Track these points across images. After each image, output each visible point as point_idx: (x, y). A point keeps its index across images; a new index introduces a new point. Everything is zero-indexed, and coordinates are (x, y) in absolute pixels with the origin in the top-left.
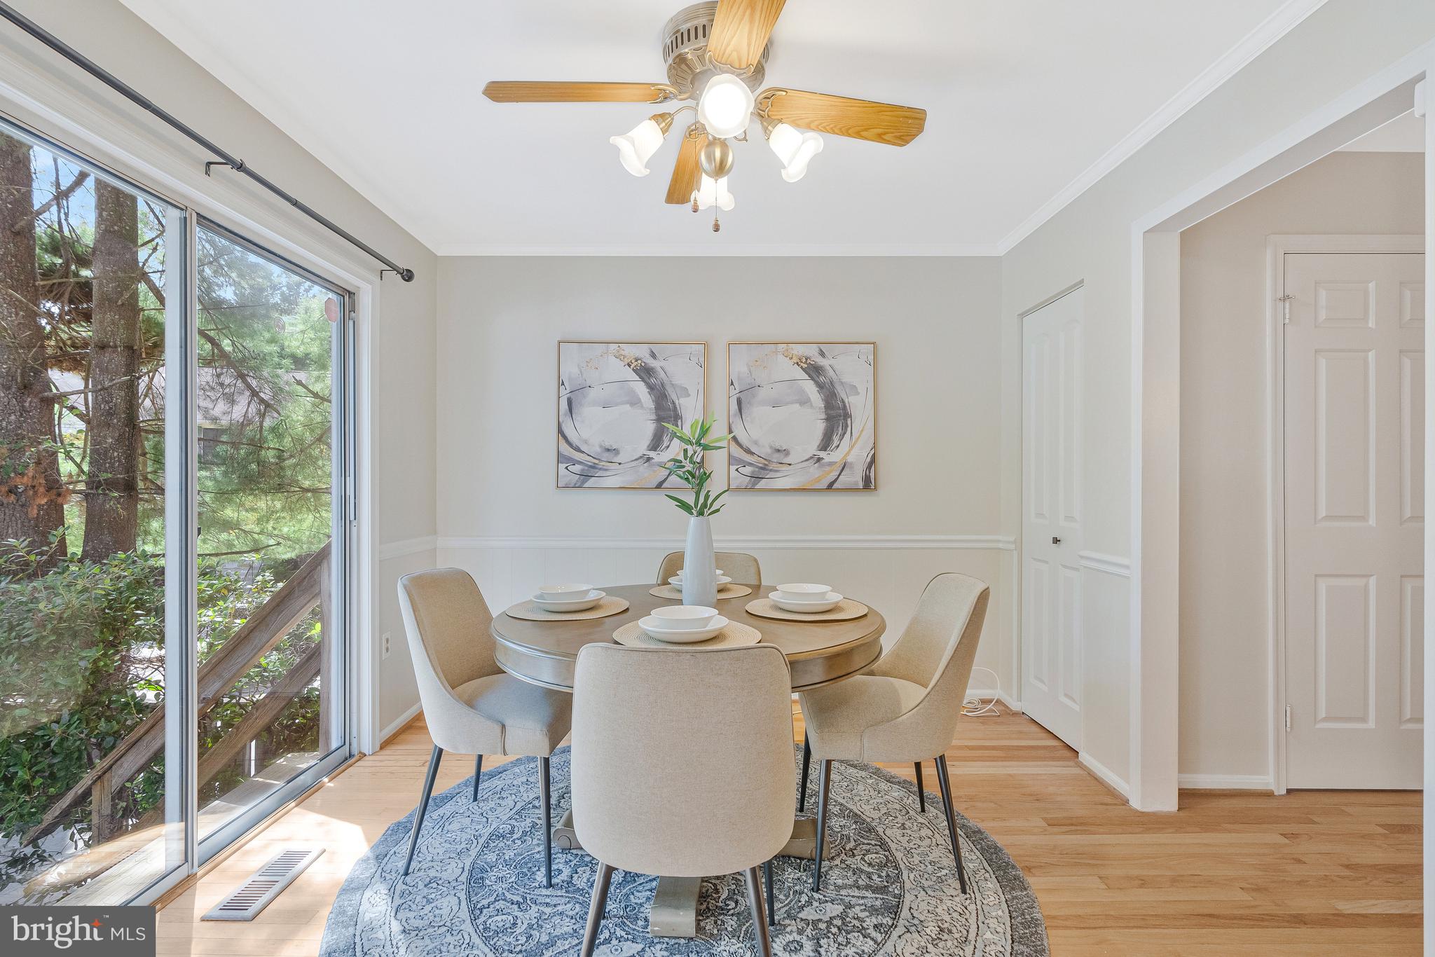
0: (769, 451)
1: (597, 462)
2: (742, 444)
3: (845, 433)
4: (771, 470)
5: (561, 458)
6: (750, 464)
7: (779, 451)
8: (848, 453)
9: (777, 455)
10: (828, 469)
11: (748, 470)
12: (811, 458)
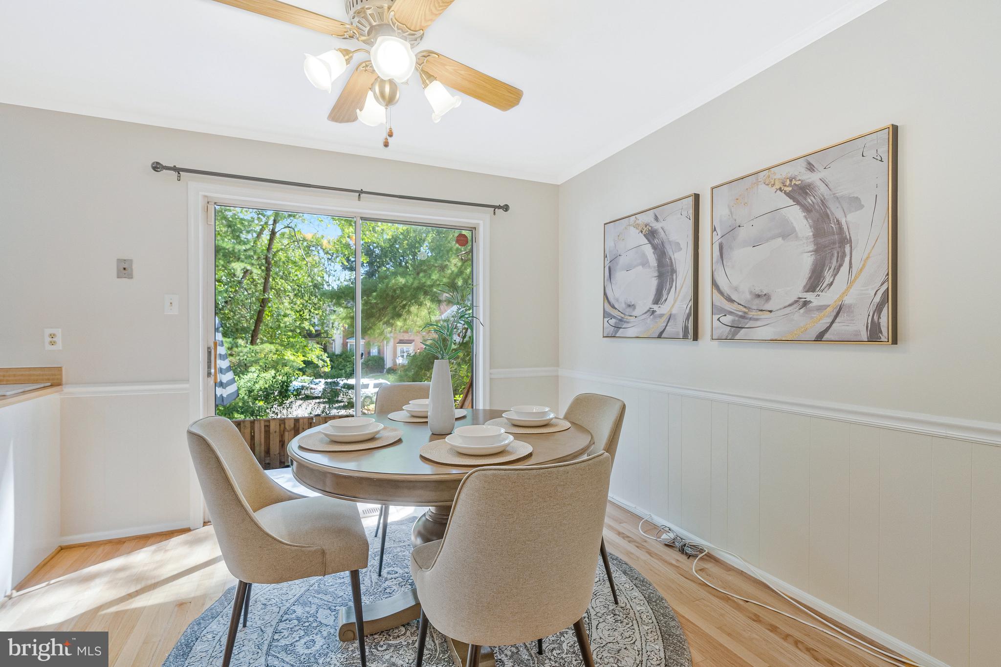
0: (748, 296)
1: (623, 316)
2: (723, 291)
3: (841, 266)
4: (751, 319)
5: (606, 315)
6: (731, 313)
7: (759, 296)
8: (845, 293)
9: (757, 301)
10: (816, 315)
11: (728, 319)
12: (796, 302)
